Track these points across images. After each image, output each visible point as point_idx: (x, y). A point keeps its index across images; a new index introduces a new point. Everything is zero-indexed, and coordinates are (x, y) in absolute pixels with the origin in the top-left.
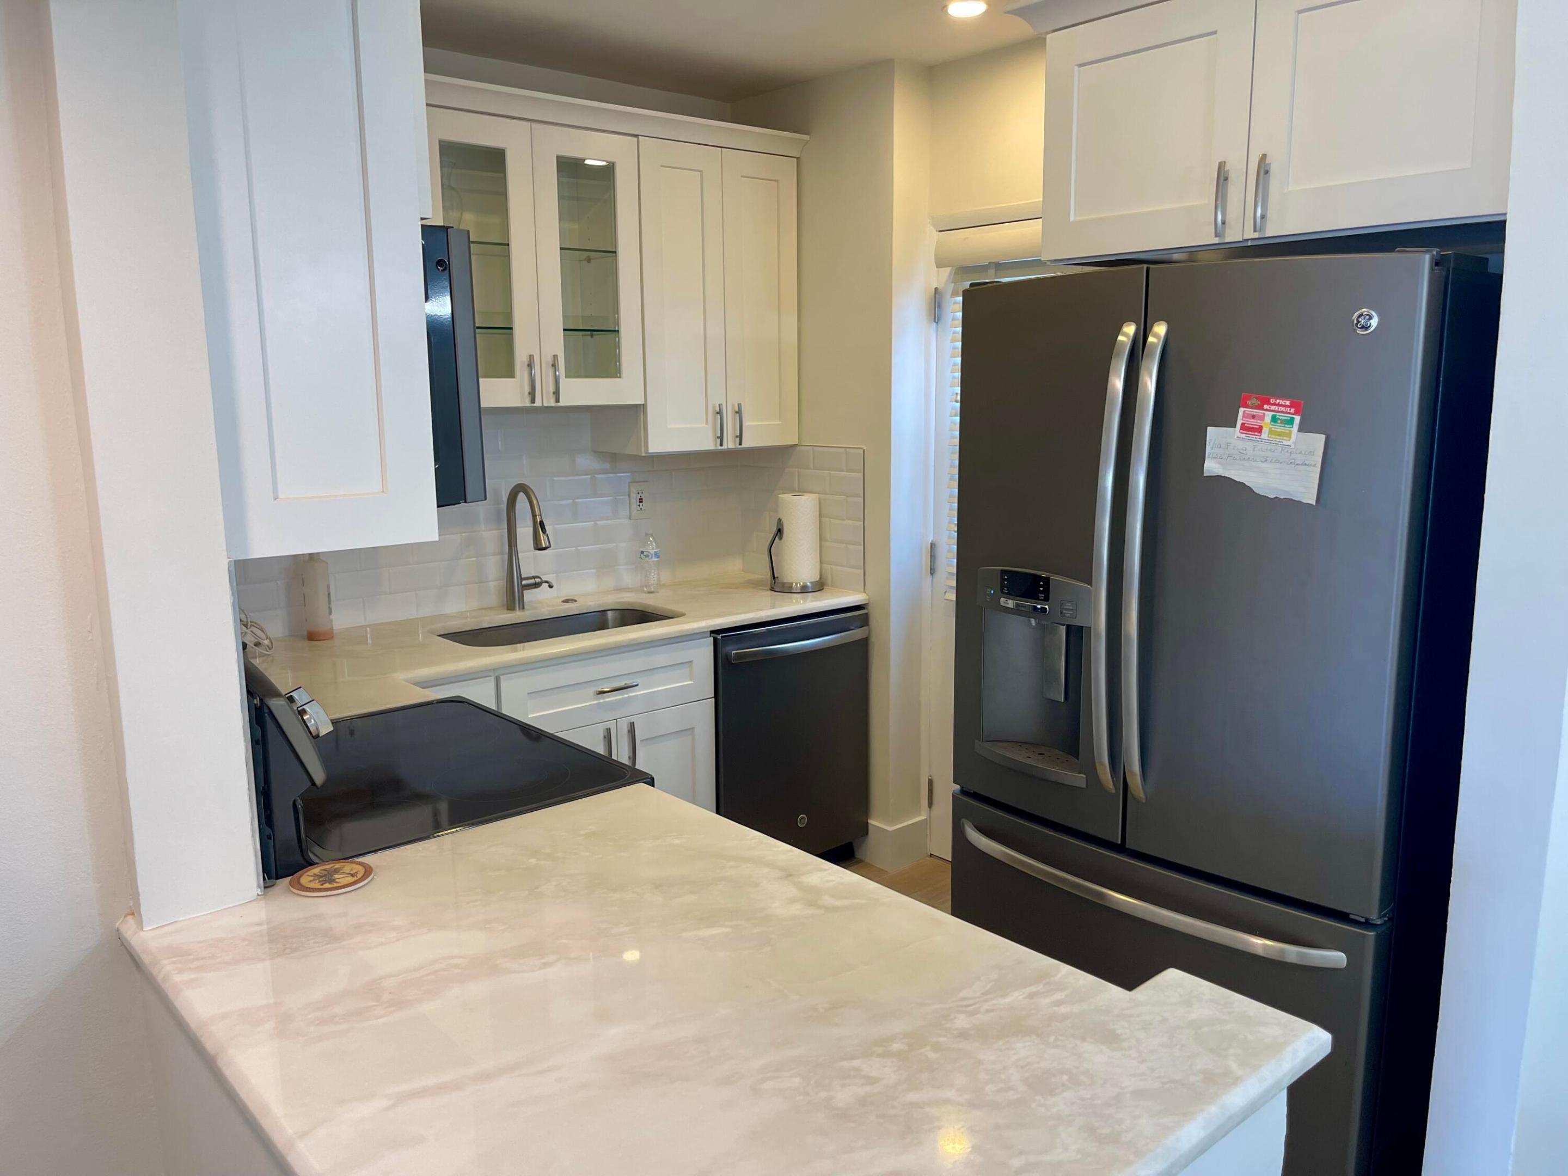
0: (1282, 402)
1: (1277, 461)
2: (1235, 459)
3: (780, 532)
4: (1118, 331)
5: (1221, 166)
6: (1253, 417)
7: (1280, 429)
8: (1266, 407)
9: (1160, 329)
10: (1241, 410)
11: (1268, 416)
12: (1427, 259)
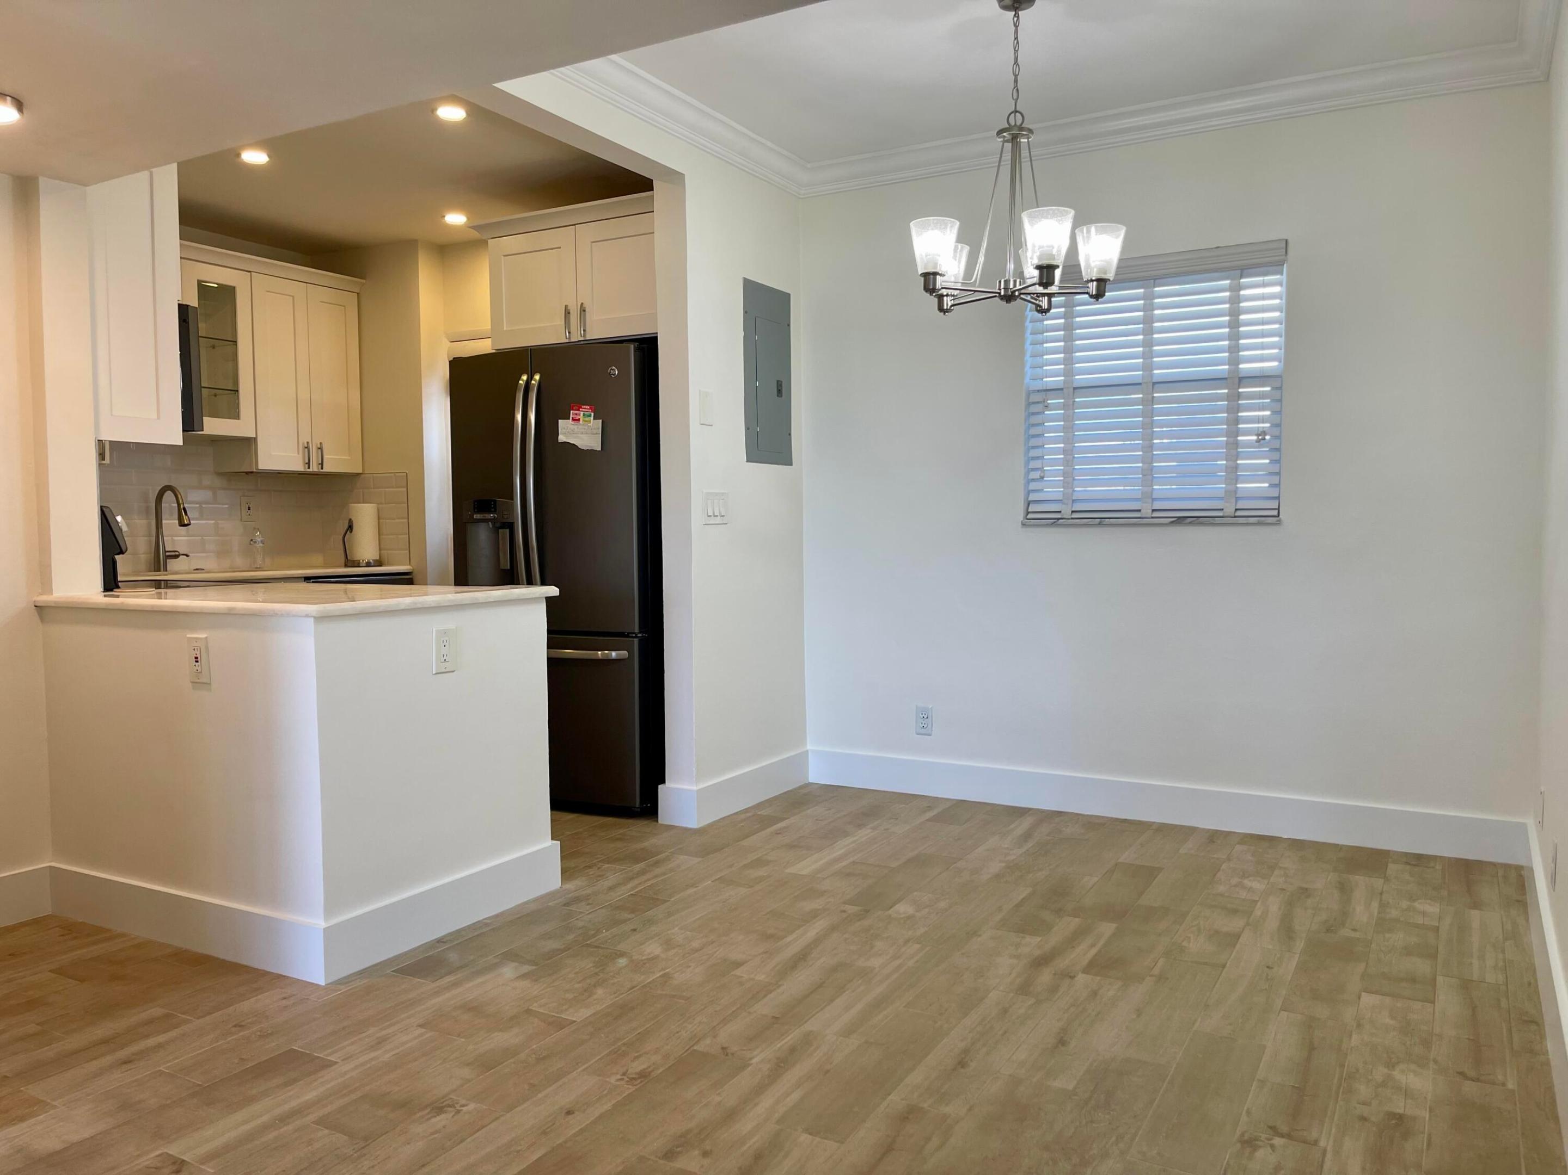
0: (586, 407)
1: (587, 434)
2: (570, 434)
3: (351, 527)
4: (520, 378)
5: (566, 306)
6: (576, 414)
7: (587, 419)
8: (581, 410)
9: (537, 377)
10: (571, 412)
11: (582, 413)
12: (632, 346)
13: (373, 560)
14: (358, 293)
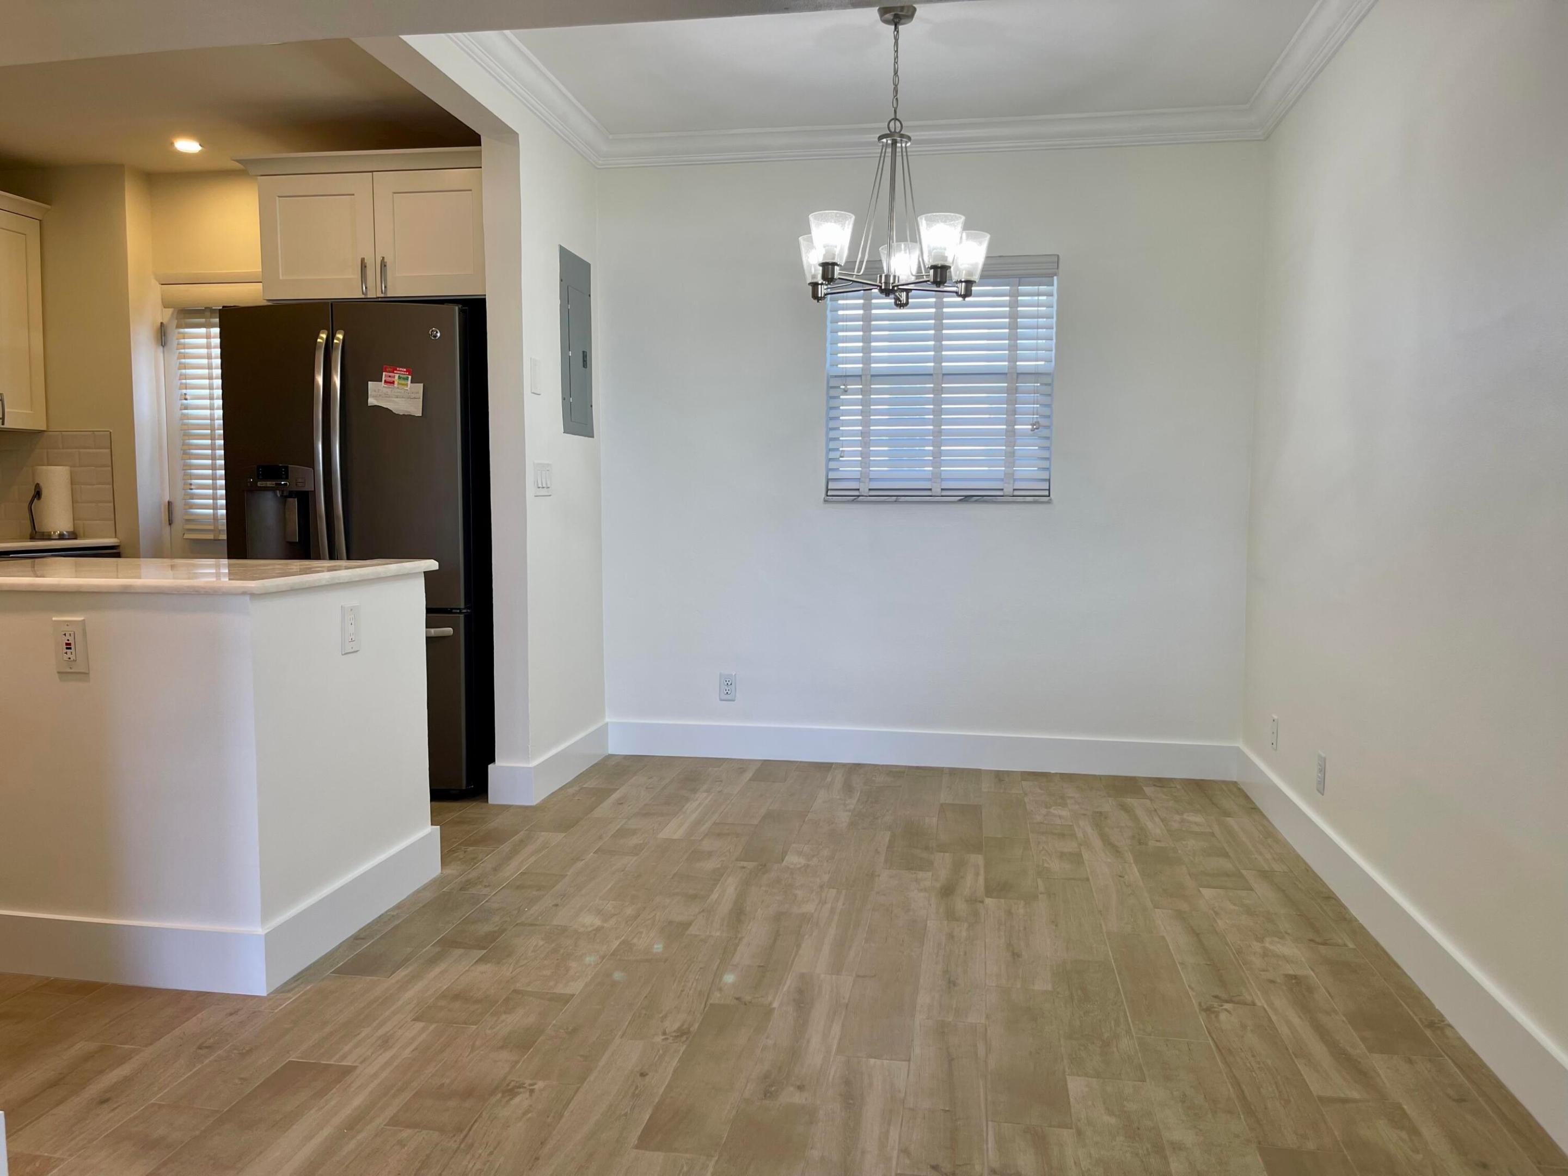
0: (402, 370)
1: (403, 397)
2: (383, 397)
3: (38, 494)
4: (317, 336)
5: (363, 260)
6: (390, 376)
7: (403, 382)
8: (395, 372)
9: (340, 336)
10: (384, 373)
11: (397, 376)
12: (457, 308)
13: (67, 532)
14: (40, 221)
